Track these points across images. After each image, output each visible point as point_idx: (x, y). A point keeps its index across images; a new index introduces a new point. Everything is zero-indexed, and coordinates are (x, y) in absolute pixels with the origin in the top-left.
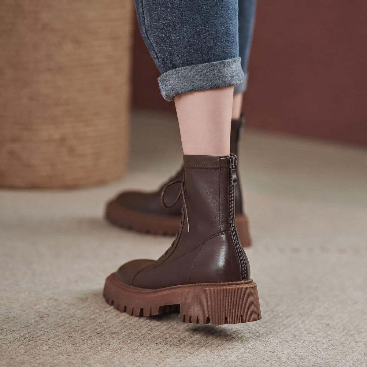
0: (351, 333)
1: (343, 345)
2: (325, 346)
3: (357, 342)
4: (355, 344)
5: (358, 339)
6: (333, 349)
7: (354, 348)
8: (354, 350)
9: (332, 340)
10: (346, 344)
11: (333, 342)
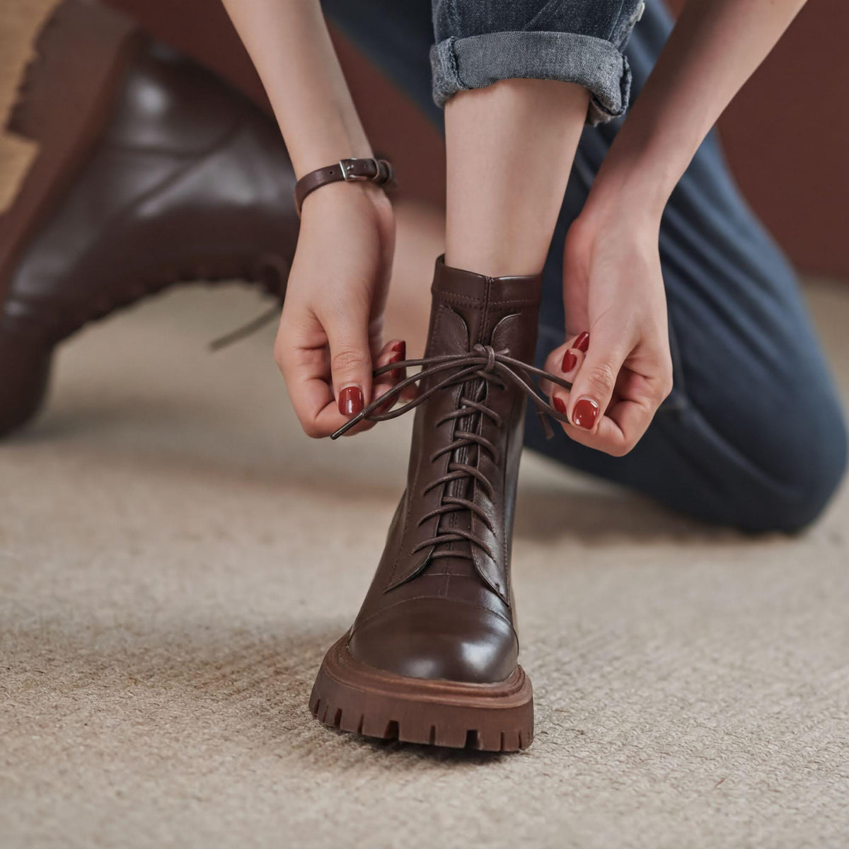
0: (644, 756)
1: (616, 785)
2: (564, 789)
3: (655, 780)
4: (648, 785)
5: (659, 773)
6: (587, 796)
7: (644, 796)
8: (643, 799)
9: (587, 772)
10: (624, 784)
11: (589, 778)
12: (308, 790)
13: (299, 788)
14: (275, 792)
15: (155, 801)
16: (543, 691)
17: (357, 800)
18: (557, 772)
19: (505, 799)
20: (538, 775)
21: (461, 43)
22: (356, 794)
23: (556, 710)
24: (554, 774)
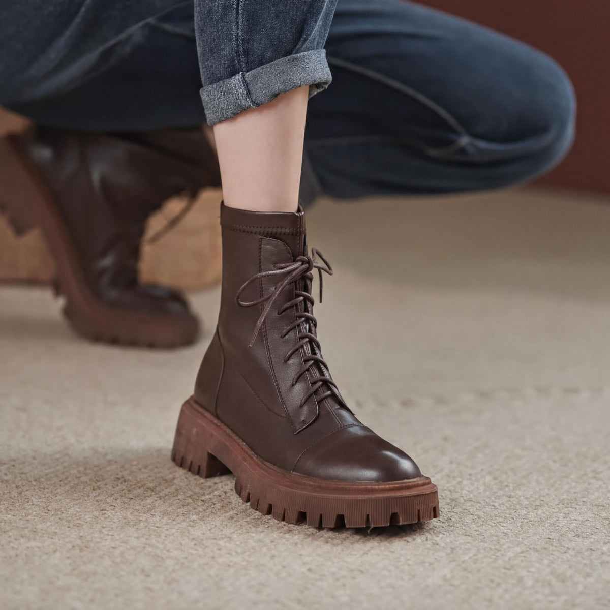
12: (431, 564)
13: (424, 562)
14: (409, 565)
15: (333, 574)
16: (586, 493)
17: (465, 569)
18: (599, 547)
19: (566, 566)
20: (587, 550)
21: (248, 75)
22: (463, 565)
23: (595, 505)
24: (598, 549)
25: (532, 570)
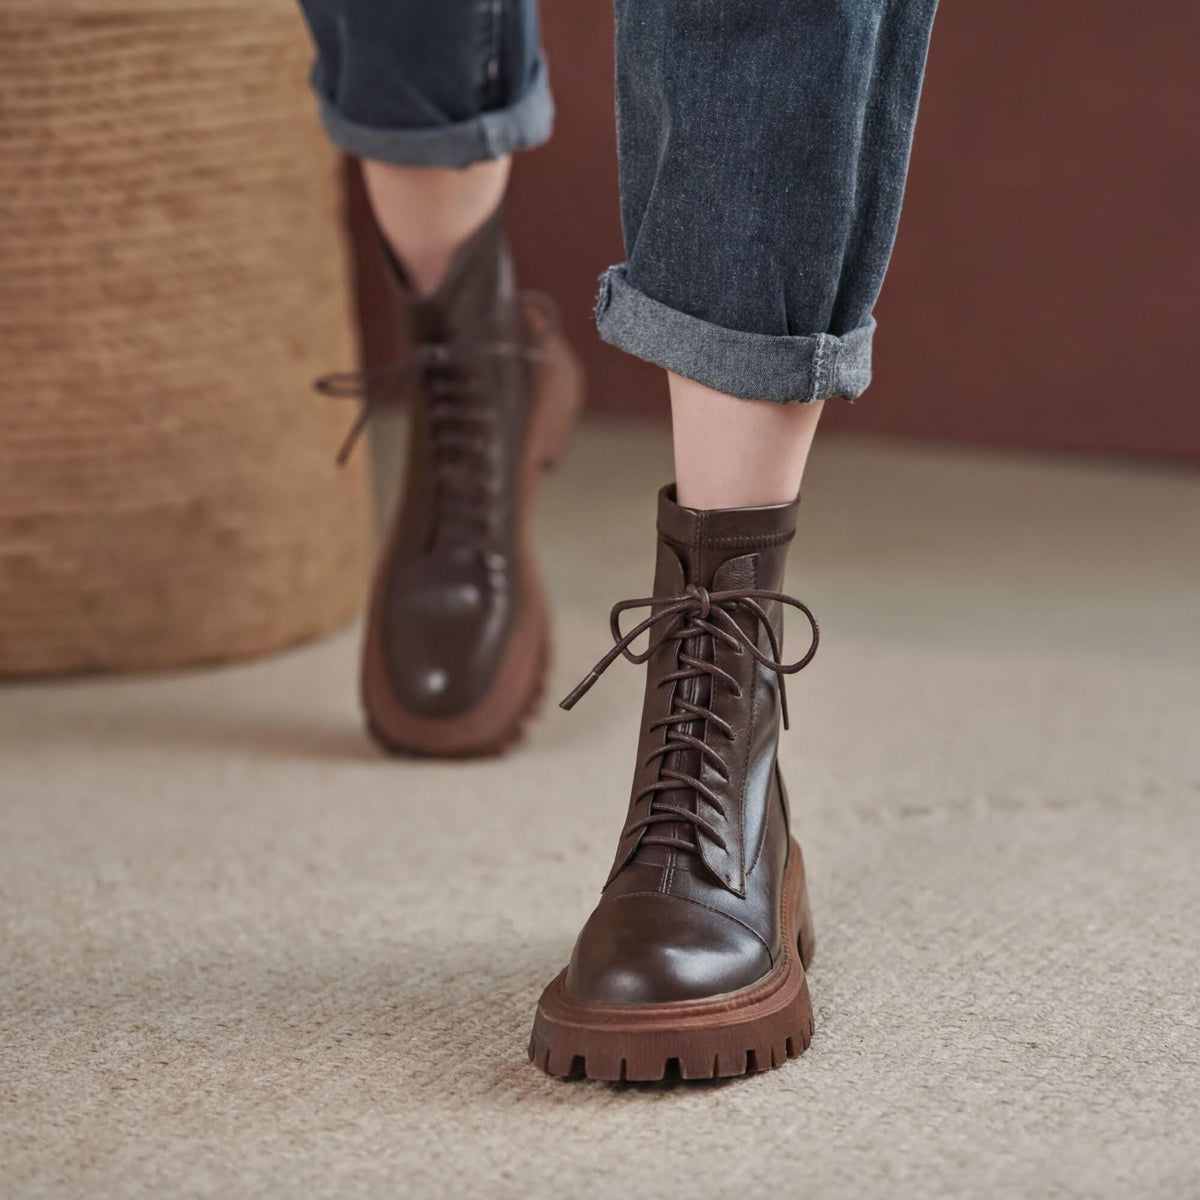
0: (1118, 1068)
1: (1093, 1107)
3: (1138, 1097)
4: (1132, 1102)
5: (1141, 1087)
6: (1060, 1124)
9: (1055, 1095)
10: (1103, 1104)
11: (1058, 1101)
16: (972, 997)
18: (1017, 1097)
19: (963, 1137)
20: (996, 1104)
23: (994, 1019)
24: (1015, 1101)
25: (905, 1147)
